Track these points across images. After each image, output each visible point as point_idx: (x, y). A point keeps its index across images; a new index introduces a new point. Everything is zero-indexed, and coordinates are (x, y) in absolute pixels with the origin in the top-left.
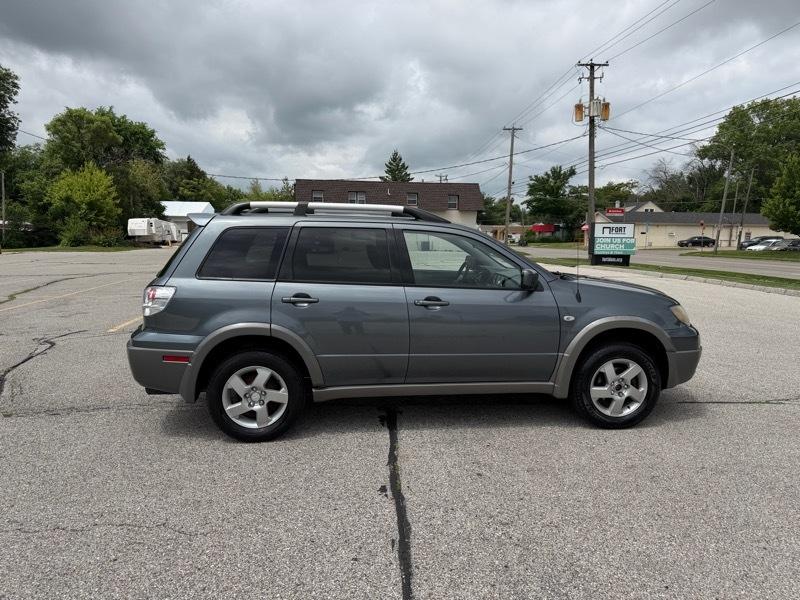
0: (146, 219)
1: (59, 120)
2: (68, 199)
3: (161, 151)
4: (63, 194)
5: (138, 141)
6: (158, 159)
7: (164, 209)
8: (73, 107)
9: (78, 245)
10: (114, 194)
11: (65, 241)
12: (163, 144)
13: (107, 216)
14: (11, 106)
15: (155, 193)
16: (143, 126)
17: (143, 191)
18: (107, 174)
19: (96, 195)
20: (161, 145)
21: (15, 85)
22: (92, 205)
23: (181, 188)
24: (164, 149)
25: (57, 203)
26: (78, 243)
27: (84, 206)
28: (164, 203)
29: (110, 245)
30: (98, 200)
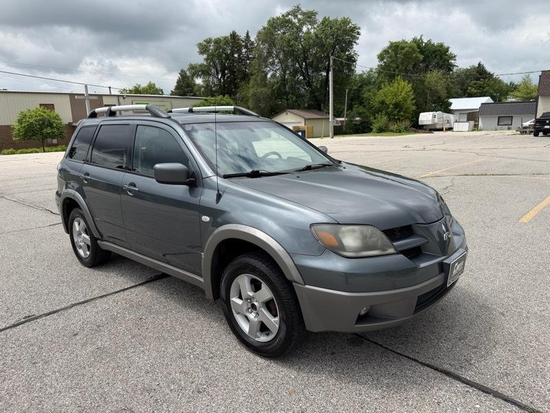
0: (431, 113)
1: (385, 51)
2: (383, 102)
3: (453, 61)
4: (380, 99)
5: (436, 56)
6: (449, 67)
7: (451, 104)
8: (394, 41)
9: (381, 132)
10: (413, 97)
11: (374, 130)
12: (455, 56)
13: (405, 112)
14: (355, 47)
15: (443, 93)
16: (441, 45)
17: (434, 93)
18: (409, 83)
19: (400, 98)
20: (453, 57)
21: (359, 34)
22: (397, 105)
23: (469, 88)
24: (455, 60)
25: (377, 105)
26: (381, 131)
27: (391, 106)
28: (451, 100)
29: (400, 132)
30: (401, 101)
